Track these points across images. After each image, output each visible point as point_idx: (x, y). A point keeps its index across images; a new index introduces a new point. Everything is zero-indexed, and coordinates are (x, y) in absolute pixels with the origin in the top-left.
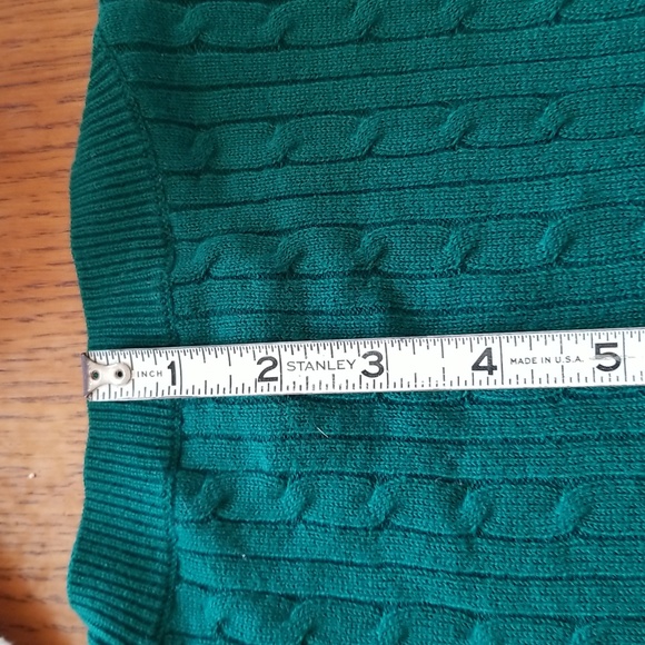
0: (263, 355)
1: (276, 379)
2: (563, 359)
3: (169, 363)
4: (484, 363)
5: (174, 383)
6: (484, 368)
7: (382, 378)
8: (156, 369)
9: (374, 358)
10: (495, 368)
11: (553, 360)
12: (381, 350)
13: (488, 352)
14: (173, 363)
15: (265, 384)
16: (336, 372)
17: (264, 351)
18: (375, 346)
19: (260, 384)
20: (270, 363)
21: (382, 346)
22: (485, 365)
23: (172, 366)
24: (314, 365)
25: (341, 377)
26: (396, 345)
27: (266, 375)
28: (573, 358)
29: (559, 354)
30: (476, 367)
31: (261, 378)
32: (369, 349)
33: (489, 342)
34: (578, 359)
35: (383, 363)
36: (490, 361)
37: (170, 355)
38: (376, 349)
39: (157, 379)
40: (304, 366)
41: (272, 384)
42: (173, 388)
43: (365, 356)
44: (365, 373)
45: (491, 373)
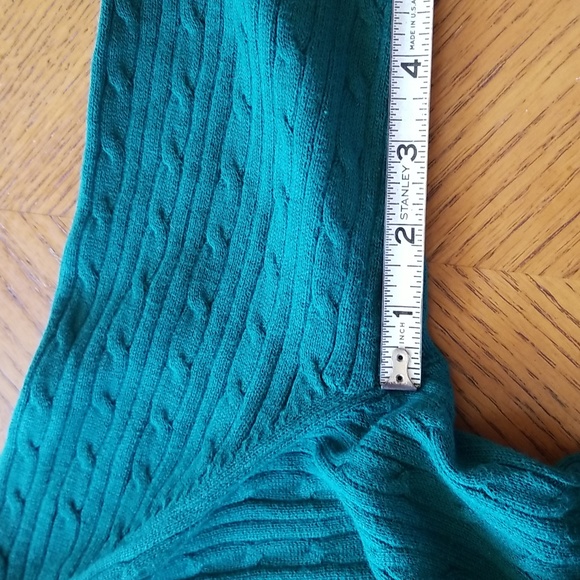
0: (393, 237)
1: (413, 230)
2: (413, 12)
3: (394, 316)
4: (412, 69)
5: (410, 313)
6: (416, 69)
7: (418, 146)
8: (398, 327)
9: (402, 151)
10: (416, 61)
11: (413, 20)
12: (397, 145)
13: (404, 66)
14: (394, 312)
15: (416, 238)
16: (411, 181)
17: (390, 237)
18: (393, 149)
19: (416, 242)
20: (400, 233)
21: (393, 144)
22: (412, 68)
23: (397, 314)
24: (405, 198)
25: (415, 177)
26: (394, 133)
27: (409, 236)
28: (413, 5)
29: (410, 15)
30: (414, 75)
31: (412, 241)
32: (395, 154)
33: (396, 64)
34: (413, 2)
35: (406, 144)
36: (411, 64)
37: (388, 314)
38: (395, 149)
39: (406, 327)
40: (404, 206)
41: (416, 232)
42: (414, 314)
43: (400, 158)
44: (413, 159)
45: (419, 64)
